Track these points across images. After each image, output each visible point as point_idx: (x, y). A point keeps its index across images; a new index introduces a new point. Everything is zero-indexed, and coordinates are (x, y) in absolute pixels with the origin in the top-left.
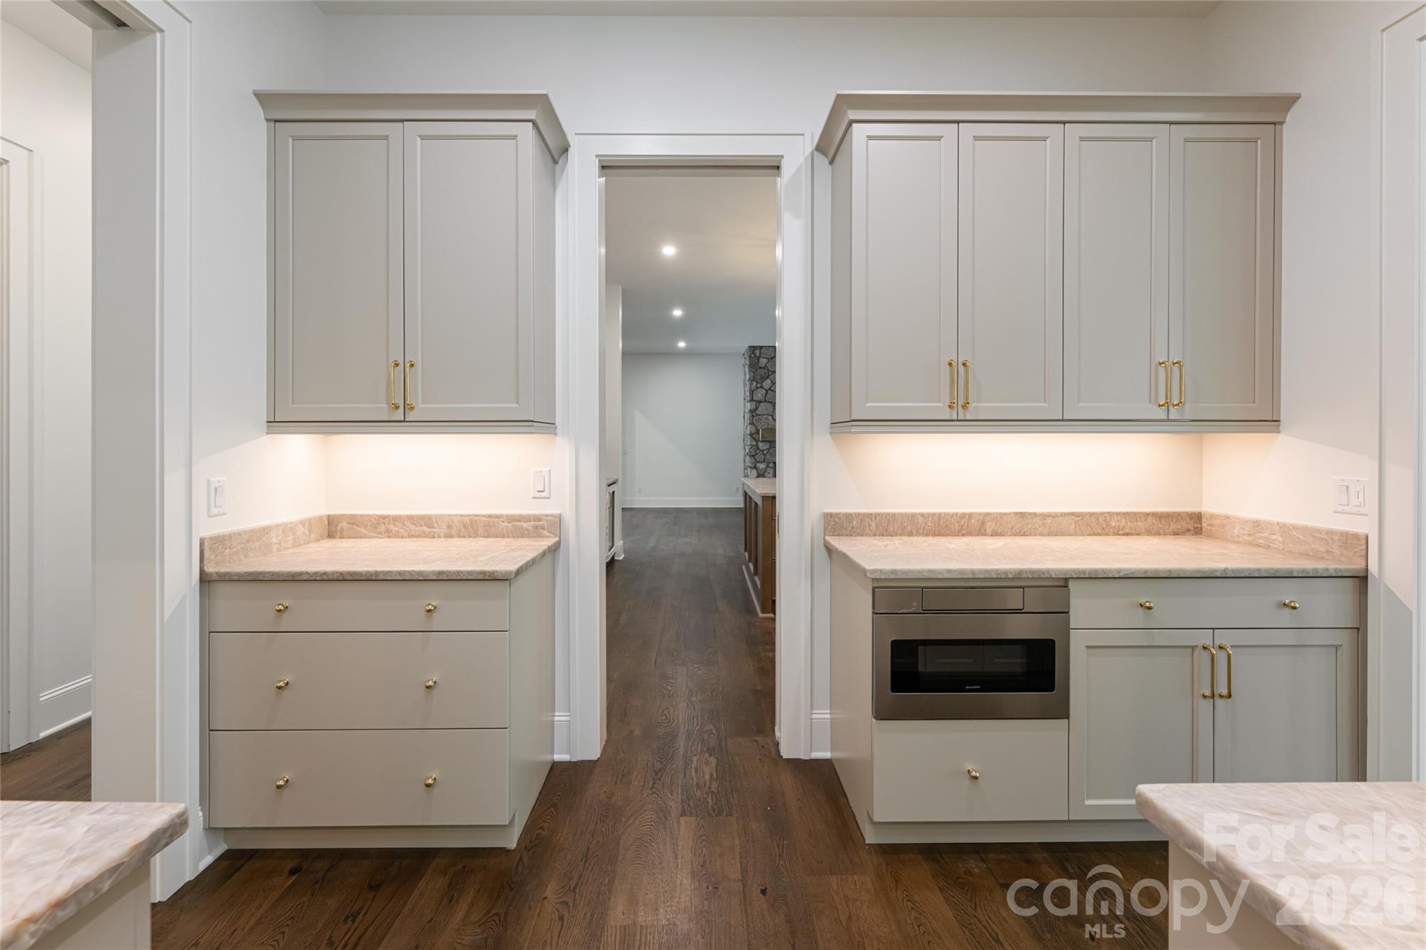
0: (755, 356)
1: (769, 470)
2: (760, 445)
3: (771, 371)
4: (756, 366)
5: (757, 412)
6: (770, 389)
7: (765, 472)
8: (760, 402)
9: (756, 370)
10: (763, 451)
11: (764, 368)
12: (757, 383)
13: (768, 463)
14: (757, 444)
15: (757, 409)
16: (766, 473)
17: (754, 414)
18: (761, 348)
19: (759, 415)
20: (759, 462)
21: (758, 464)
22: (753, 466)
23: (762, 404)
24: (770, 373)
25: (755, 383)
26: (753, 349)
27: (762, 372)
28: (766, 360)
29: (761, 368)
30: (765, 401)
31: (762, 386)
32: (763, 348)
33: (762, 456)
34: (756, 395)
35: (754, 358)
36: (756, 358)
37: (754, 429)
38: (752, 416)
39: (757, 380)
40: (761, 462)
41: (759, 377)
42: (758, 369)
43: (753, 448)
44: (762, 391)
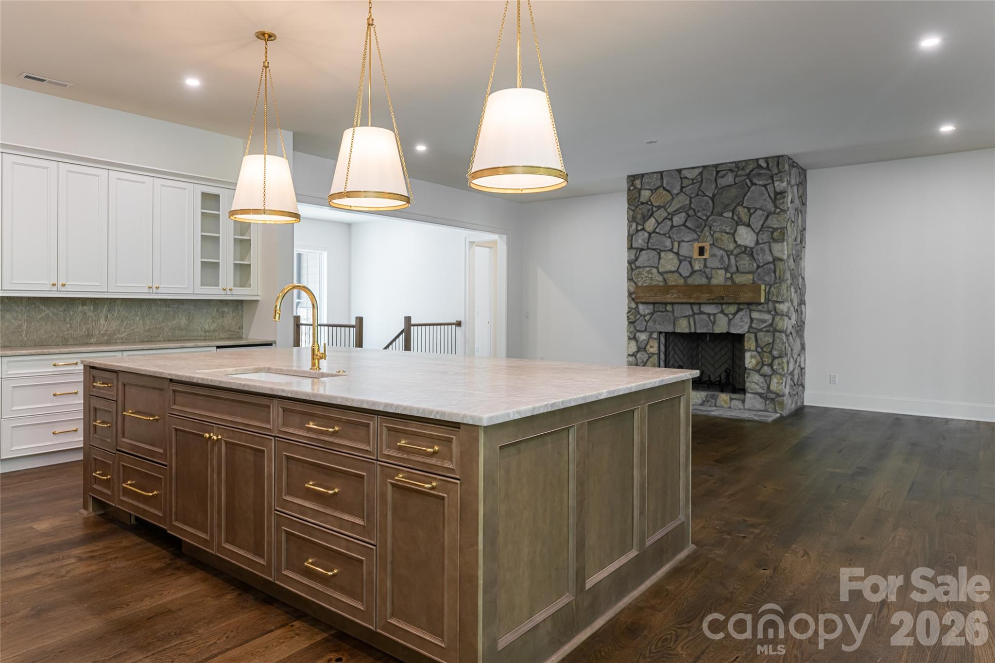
0: (635, 188)
1: (651, 343)
2: (641, 308)
3: (655, 207)
4: (637, 200)
5: (637, 264)
6: (654, 232)
7: (646, 345)
8: (642, 250)
9: (637, 207)
10: (644, 316)
11: (647, 203)
12: (638, 224)
13: (651, 333)
14: (637, 307)
15: (637, 259)
16: (648, 347)
17: (633, 266)
18: (643, 175)
19: (639, 267)
20: (639, 331)
21: (638, 334)
22: (631, 337)
23: (644, 252)
24: (655, 209)
25: (634, 225)
26: (632, 179)
27: (644, 209)
28: (650, 192)
29: (642, 203)
30: (648, 248)
31: (644, 228)
32: (646, 176)
33: (644, 323)
34: (637, 240)
35: (634, 192)
36: (637, 190)
37: (632, 286)
38: (630, 270)
39: (637, 221)
40: (642, 331)
41: (640, 216)
42: (638, 205)
43: (631, 312)
44: (643, 234)
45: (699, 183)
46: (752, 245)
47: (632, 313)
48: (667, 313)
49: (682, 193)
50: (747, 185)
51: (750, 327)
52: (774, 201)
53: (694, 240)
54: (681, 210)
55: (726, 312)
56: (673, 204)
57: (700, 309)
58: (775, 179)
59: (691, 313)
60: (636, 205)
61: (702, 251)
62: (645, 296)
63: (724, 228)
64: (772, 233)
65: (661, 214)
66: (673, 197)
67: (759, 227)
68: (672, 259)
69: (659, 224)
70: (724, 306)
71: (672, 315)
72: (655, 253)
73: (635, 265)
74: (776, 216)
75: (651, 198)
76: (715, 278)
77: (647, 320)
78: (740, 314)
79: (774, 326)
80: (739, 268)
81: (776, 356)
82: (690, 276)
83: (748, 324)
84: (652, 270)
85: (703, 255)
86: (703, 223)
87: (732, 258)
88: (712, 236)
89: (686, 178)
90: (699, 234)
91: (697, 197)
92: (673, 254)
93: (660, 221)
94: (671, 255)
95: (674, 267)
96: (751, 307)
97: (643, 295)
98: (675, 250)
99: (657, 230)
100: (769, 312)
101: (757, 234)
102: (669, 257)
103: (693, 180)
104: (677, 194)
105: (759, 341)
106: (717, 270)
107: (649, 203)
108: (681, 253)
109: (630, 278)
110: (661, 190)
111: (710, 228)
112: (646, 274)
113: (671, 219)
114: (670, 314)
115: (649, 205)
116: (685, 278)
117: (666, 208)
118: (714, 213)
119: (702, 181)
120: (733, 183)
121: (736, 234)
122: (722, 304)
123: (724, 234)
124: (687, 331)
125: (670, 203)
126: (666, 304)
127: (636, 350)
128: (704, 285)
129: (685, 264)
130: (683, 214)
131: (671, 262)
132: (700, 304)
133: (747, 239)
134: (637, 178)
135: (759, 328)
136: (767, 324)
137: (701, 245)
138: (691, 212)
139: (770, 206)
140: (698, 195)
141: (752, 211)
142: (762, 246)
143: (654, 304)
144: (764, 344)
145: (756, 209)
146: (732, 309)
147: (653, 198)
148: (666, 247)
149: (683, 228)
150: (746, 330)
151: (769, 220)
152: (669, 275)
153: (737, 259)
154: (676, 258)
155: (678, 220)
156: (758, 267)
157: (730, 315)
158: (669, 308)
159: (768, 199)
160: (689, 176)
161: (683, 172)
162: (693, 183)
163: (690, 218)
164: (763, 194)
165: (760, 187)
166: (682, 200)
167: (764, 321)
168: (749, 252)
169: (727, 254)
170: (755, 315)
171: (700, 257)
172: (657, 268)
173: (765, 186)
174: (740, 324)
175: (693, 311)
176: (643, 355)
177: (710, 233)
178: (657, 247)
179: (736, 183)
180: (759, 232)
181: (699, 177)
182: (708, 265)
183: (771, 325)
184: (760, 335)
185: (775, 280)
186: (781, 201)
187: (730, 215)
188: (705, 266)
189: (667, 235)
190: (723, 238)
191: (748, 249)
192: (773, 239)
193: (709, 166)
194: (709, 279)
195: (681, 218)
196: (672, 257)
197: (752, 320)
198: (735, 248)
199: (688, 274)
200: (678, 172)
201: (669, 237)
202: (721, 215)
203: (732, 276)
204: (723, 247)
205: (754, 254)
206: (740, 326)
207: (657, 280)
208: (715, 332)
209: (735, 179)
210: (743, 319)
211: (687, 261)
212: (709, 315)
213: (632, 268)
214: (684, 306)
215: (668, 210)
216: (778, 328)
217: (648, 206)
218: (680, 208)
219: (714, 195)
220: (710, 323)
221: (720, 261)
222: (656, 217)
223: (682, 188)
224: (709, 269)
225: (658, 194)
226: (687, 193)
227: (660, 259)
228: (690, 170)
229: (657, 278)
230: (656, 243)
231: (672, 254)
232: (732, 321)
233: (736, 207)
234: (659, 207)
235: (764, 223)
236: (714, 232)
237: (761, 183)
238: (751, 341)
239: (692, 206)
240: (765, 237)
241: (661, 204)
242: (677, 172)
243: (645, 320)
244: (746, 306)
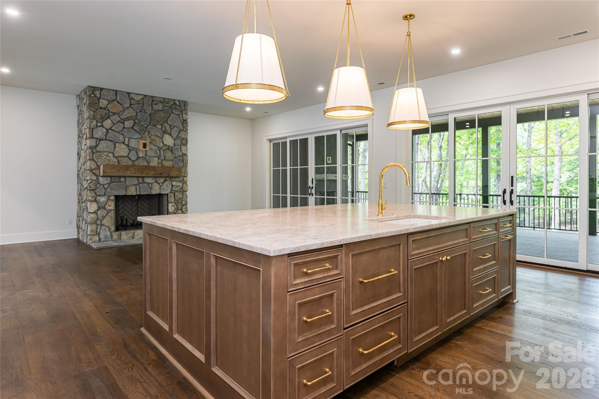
0: (95, 96)
1: (109, 203)
2: (101, 180)
3: (112, 113)
4: (96, 105)
5: (98, 149)
6: (111, 129)
7: (106, 204)
8: (101, 140)
9: (97, 110)
10: (104, 185)
11: (105, 109)
12: (97, 122)
13: (109, 197)
14: (98, 179)
15: (97, 146)
16: (107, 206)
17: (94, 151)
18: (102, 89)
19: (99, 152)
20: (99, 196)
21: (98, 198)
22: (93, 200)
23: (102, 142)
24: (111, 114)
25: (94, 122)
26: (93, 89)
27: (104, 112)
28: (107, 101)
29: (101, 108)
30: (106, 139)
31: (102, 125)
32: (104, 90)
33: (103, 190)
34: (96, 133)
35: (94, 98)
36: (96, 98)
37: (94, 165)
38: (91, 153)
39: (97, 119)
40: (102, 196)
41: (99, 116)
42: (98, 109)
43: (93, 183)
44: (102, 130)
45: (142, 104)
46: (172, 145)
47: (94, 183)
48: (121, 183)
49: (131, 108)
50: (169, 112)
51: (172, 190)
52: (183, 124)
53: (139, 138)
54: (130, 119)
55: (159, 182)
56: (124, 113)
57: (143, 180)
58: (183, 113)
59: (137, 182)
60: (96, 108)
61: (145, 146)
62: (111, 172)
63: (157, 133)
64: (182, 140)
65: (116, 118)
66: (124, 109)
67: (176, 136)
68: (124, 149)
69: (114, 124)
70: (157, 179)
71: (124, 184)
72: (111, 143)
73: (96, 150)
74: (184, 132)
75: (108, 106)
76: (152, 162)
77: (106, 188)
78: (166, 183)
79: (183, 189)
80: (165, 158)
81: (184, 204)
82: (136, 160)
83: (171, 188)
84: (109, 154)
85: (146, 148)
86: (145, 130)
87: (162, 151)
88: (150, 137)
89: (133, 99)
90: (142, 135)
91: (140, 113)
92: (125, 145)
93: (114, 123)
94: (123, 146)
95: (126, 153)
96: (172, 179)
97: (109, 171)
98: (126, 143)
99: (113, 128)
100: (181, 182)
101: (175, 140)
102: (122, 147)
103: (138, 101)
104: (127, 108)
105: (176, 197)
106: (153, 158)
107: (107, 109)
108: (130, 145)
109: (91, 158)
110: (116, 102)
111: (149, 133)
112: (105, 157)
113: (123, 123)
114: (123, 184)
115: (106, 110)
116: (133, 161)
117: (120, 115)
118: (151, 124)
119: (143, 104)
120: (162, 109)
121: (163, 138)
122: (156, 177)
123: (157, 137)
124: (135, 194)
125: (122, 112)
126: (120, 177)
127: (97, 209)
128: (146, 166)
129: (133, 153)
130: (132, 122)
131: (124, 150)
132: (143, 177)
133: (169, 142)
134: (97, 90)
135: (176, 190)
136: (180, 188)
137: (144, 142)
138: (137, 121)
139: (181, 126)
140: (141, 111)
141: (172, 127)
142: (177, 146)
143: (111, 177)
144: (178, 199)
145: (174, 127)
146: (162, 180)
147: (110, 106)
148: (120, 141)
149: (131, 129)
150: (169, 192)
151: (181, 134)
152: (122, 159)
153: (164, 152)
154: (127, 148)
155: (128, 124)
156: (175, 158)
157: (160, 184)
158: (122, 179)
159: (180, 123)
160: (135, 98)
161: (131, 95)
162: (138, 104)
163: (136, 124)
164: (177, 119)
165: (176, 115)
166: (130, 113)
167: (178, 186)
168: (170, 149)
169: (159, 149)
170: (174, 183)
171: (143, 149)
172: (113, 153)
173: (178, 115)
174: (166, 188)
175: (138, 181)
176: (103, 211)
177: (149, 135)
178: (113, 140)
179: (163, 110)
180: (175, 139)
181: (141, 100)
182: (148, 154)
183: (182, 188)
184: (177, 194)
185: (183, 165)
186: (186, 125)
187: (160, 127)
188: (146, 155)
189: (121, 133)
190: (157, 140)
191: (170, 147)
192: (182, 143)
193: (148, 96)
194: (148, 162)
195: (130, 123)
196: (124, 147)
197: (172, 186)
198: (163, 146)
199: (135, 159)
200: (128, 94)
201: (122, 134)
202: (155, 126)
203: (161, 162)
204: (156, 144)
205: (173, 151)
206: (166, 189)
207: (113, 162)
208: (152, 194)
209: (163, 107)
210: (168, 186)
211: (134, 150)
212: (148, 184)
213: (93, 152)
214: (133, 179)
215: (121, 117)
216: (184, 190)
217: (105, 110)
218: (130, 117)
219: (151, 114)
220: (149, 188)
221: (155, 153)
222: (112, 119)
223: (131, 105)
224: (149, 157)
225: (113, 105)
226: (134, 109)
227: (115, 148)
228: (137, 95)
229: (113, 160)
230: (113, 137)
231: (124, 145)
232: (161, 187)
233: (163, 123)
234: (114, 114)
235: (178, 135)
236: (151, 135)
237: (177, 113)
238: (172, 197)
239: (138, 117)
240: (178, 142)
241: (116, 112)
242: (127, 94)
243: (104, 188)
244: (169, 179)
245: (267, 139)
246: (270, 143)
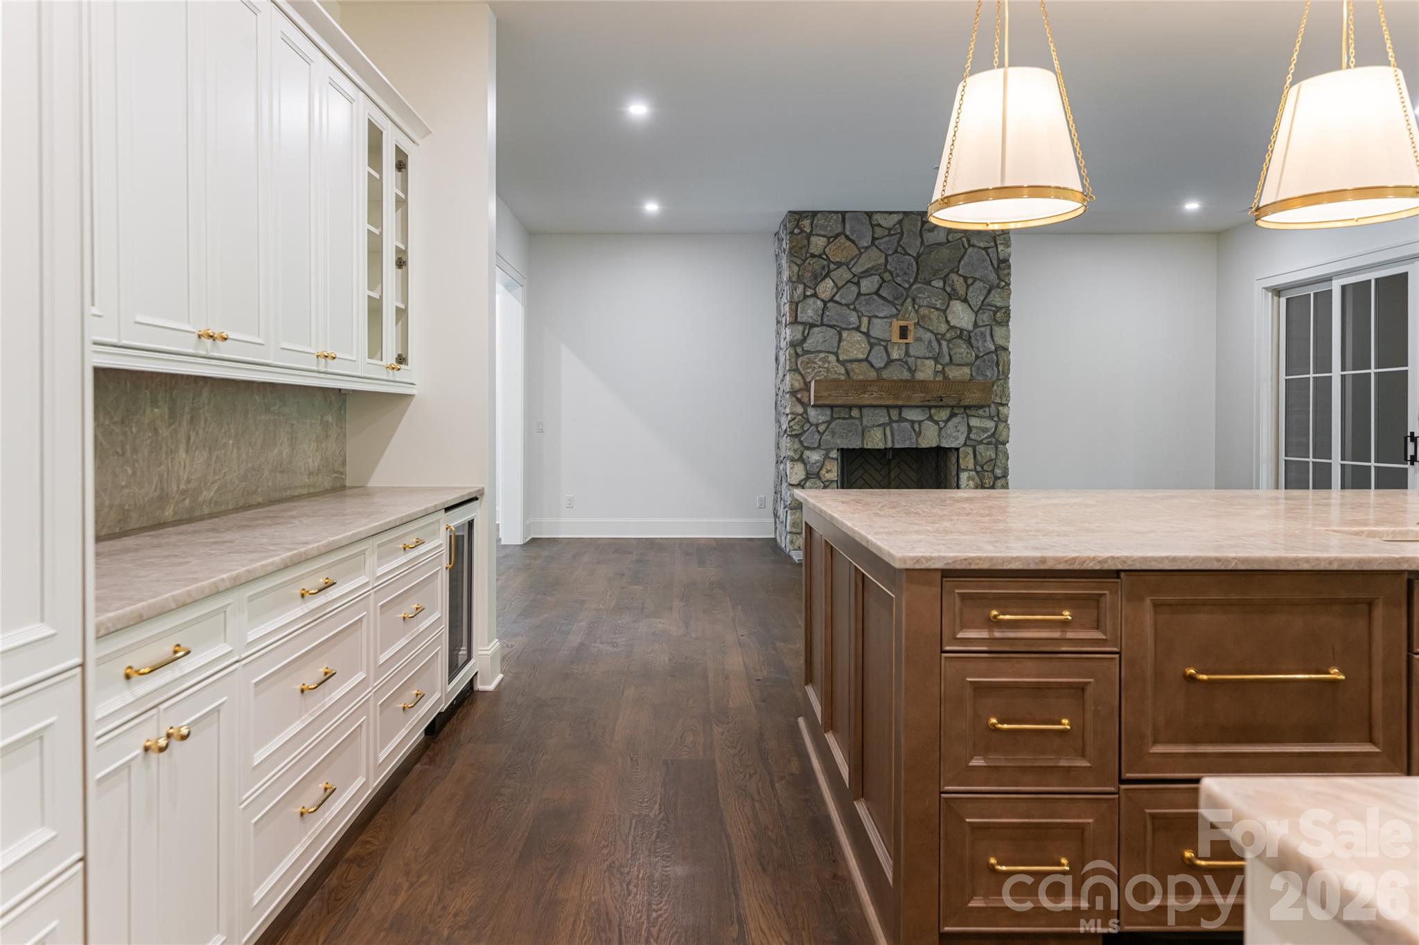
0: (802, 231)
1: (828, 465)
2: (812, 413)
3: (834, 263)
4: (804, 251)
5: (806, 346)
6: (832, 300)
7: (821, 469)
8: (812, 326)
9: (804, 261)
10: (817, 425)
11: (820, 256)
12: (805, 286)
13: (828, 451)
14: (806, 412)
15: (805, 339)
16: (823, 472)
17: (799, 350)
18: (814, 214)
19: (809, 352)
20: (808, 448)
21: (807, 453)
22: (796, 457)
23: (816, 330)
24: (832, 266)
25: (800, 288)
26: (797, 217)
27: (817, 264)
28: (825, 239)
29: (813, 256)
30: (822, 324)
31: (816, 293)
32: (819, 215)
33: (816, 437)
34: (804, 311)
35: (800, 236)
36: (805, 235)
37: (798, 381)
38: (794, 355)
39: (805, 281)
40: (814, 449)
41: (810, 275)
42: (807, 259)
43: (796, 420)
44: (814, 303)
45: (898, 235)
46: (970, 327)
47: (798, 421)
48: (852, 421)
49: (874, 247)
50: (963, 246)
51: (968, 438)
52: (997, 270)
53: (892, 316)
54: (873, 272)
55: (936, 418)
56: (859, 262)
57: (900, 414)
58: (998, 242)
59: (887, 420)
60: (804, 257)
61: (904, 332)
62: (830, 395)
63: (933, 301)
64: (995, 313)
65: (843, 274)
66: (859, 250)
67: (980, 303)
68: (859, 342)
69: (839, 289)
70: (933, 411)
71: (859, 424)
72: (833, 331)
73: (803, 348)
74: (999, 290)
75: (827, 250)
76: (921, 371)
77: (821, 431)
78: (955, 420)
79: (997, 436)
80: (953, 358)
81: (1000, 475)
82: (885, 367)
83: (965, 435)
84: (828, 356)
85: (907, 339)
86: (905, 294)
87: (944, 343)
88: (917, 312)
89: (879, 225)
90: (899, 307)
91: (896, 255)
92: (861, 335)
93: (840, 285)
94: (858, 337)
95: (863, 354)
96: (968, 411)
97: (826, 394)
98: (864, 329)
99: (837, 298)
100: (991, 418)
101: (976, 313)
102: (855, 338)
103: (889, 229)
104: (867, 248)
105: (979, 457)
106: (925, 360)
107: (824, 257)
108: (872, 333)
109: (794, 367)
110: (842, 239)
111: (914, 300)
112: (820, 363)
113: (858, 284)
114: (857, 422)
115: (823, 259)
116: (878, 370)
117: (850, 266)
118: (919, 280)
119: (902, 233)
120: (945, 241)
121: (947, 312)
122: (930, 407)
123: (932, 310)
124: (881, 446)
125: (856, 260)
126: (850, 407)
127: (804, 477)
128: (907, 381)
129: (878, 350)
130: (876, 278)
131: (858, 346)
132: (900, 408)
133: (963, 318)
134: (805, 217)
135: (979, 439)
136: (989, 434)
137: (903, 323)
138: (887, 276)
139: (993, 276)
140: (896, 252)
141: (970, 281)
142: (983, 329)
143: (832, 407)
144: (984, 461)
145: (975, 280)
146: (944, 414)
147: (830, 249)
148: (850, 324)
149: (875, 297)
150: (962, 443)
151: (991, 296)
152: (855, 365)
153: (951, 345)
154: (866, 340)
155: (868, 285)
156: (977, 357)
157: (940, 423)
158: (855, 413)
159: (990, 268)
160: (883, 223)
161: (875, 217)
162: (889, 235)
163: (886, 284)
164: (984, 261)
165: (980, 250)
166: (873, 258)
167: (985, 430)
168: (964, 336)
169: (936, 339)
170: (974, 422)
171: (901, 341)
172: (836, 354)
173: (986, 249)
174: (954, 434)
175: (890, 417)
176: (815, 483)
177: (914, 308)
178: (836, 323)
179: (948, 241)
180: (978, 310)
181: (897, 226)
182: (912, 352)
183: (993, 435)
184: (980, 448)
185: (998, 376)
186: (1006, 272)
187: (941, 284)
188: (907, 354)
189: (852, 307)
190: (932, 316)
191: (965, 332)
192: (995, 320)
193: (911, 212)
194: (912, 371)
195: (872, 282)
196: (859, 339)
197: (970, 428)
198: (948, 330)
199: (882, 365)
200: (868, 215)
201: (855, 309)
202: (929, 283)
203: (943, 368)
204: (931, 328)
205: (973, 340)
206: (954, 437)
207: (836, 373)
208: (919, 447)
209: (948, 235)
210: (959, 428)
211: (881, 345)
212: (913, 422)
213: (796, 353)
214: (877, 411)
215: (853, 270)
216: (1001, 439)
217: (821, 260)
218: (871, 268)
219: (919, 255)
220: (913, 434)
221: (927, 348)
222: (834, 278)
223: (874, 239)
224: (913, 358)
225: (838, 245)
226: (881, 247)
227: (840, 340)
228: (887, 216)
229: (836, 369)
230: (836, 317)
231: (859, 334)
232: (943, 431)
233: (948, 274)
234: (839, 265)
235: (985, 299)
236: (920, 307)
237: (982, 245)
238: (968, 457)
239: (889, 267)
240: (985, 317)
241: (843, 260)
242: (865, 215)
243: (819, 432)
244: (962, 410)
245: (1267, 289)
246: (1276, 298)
